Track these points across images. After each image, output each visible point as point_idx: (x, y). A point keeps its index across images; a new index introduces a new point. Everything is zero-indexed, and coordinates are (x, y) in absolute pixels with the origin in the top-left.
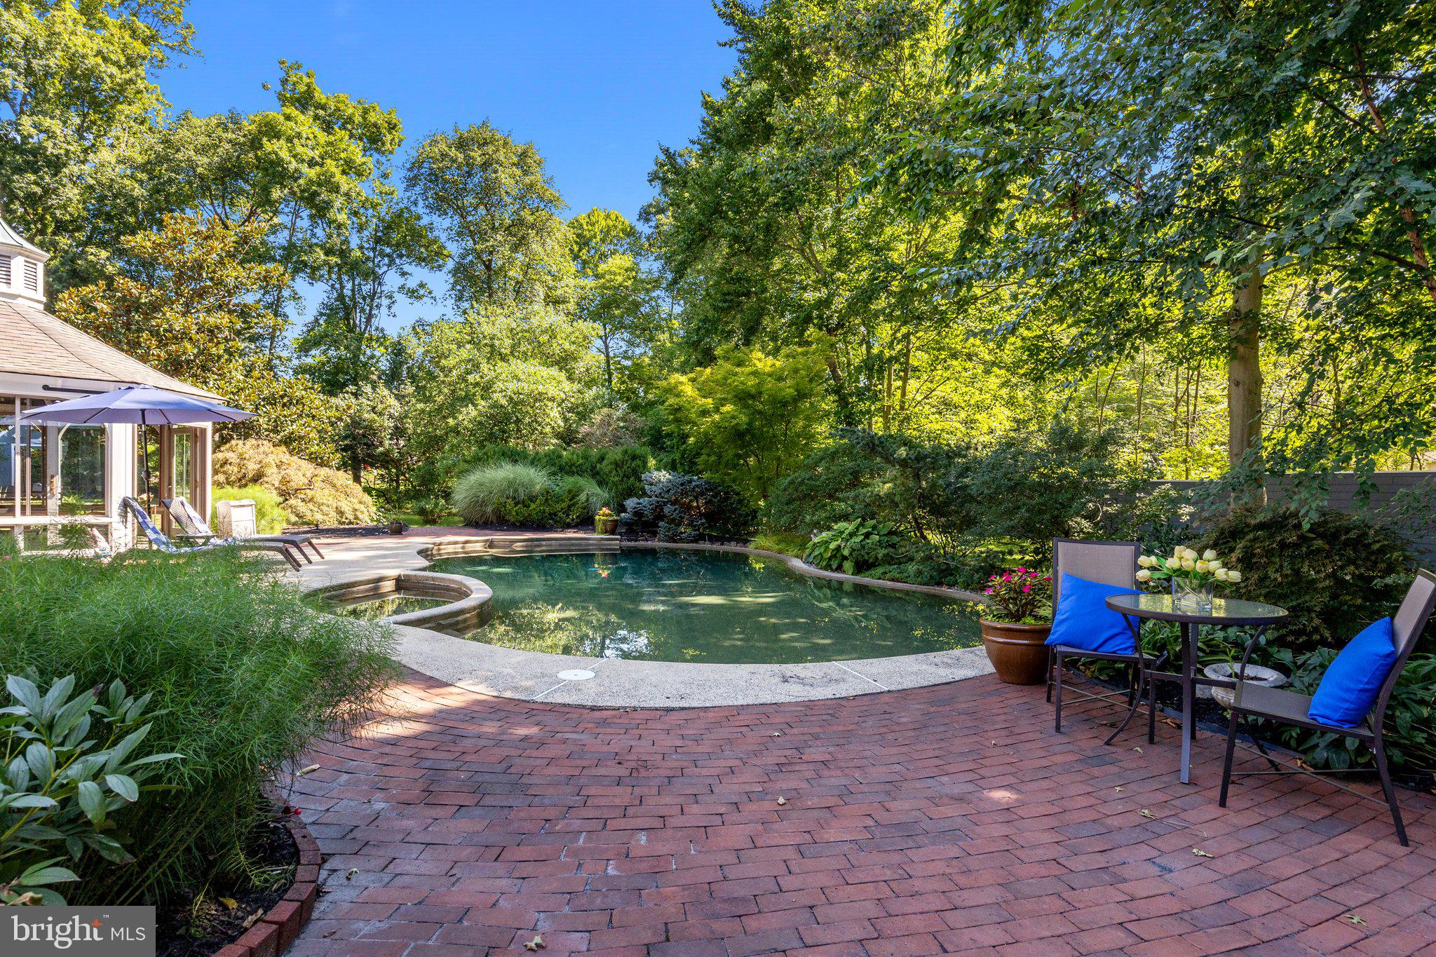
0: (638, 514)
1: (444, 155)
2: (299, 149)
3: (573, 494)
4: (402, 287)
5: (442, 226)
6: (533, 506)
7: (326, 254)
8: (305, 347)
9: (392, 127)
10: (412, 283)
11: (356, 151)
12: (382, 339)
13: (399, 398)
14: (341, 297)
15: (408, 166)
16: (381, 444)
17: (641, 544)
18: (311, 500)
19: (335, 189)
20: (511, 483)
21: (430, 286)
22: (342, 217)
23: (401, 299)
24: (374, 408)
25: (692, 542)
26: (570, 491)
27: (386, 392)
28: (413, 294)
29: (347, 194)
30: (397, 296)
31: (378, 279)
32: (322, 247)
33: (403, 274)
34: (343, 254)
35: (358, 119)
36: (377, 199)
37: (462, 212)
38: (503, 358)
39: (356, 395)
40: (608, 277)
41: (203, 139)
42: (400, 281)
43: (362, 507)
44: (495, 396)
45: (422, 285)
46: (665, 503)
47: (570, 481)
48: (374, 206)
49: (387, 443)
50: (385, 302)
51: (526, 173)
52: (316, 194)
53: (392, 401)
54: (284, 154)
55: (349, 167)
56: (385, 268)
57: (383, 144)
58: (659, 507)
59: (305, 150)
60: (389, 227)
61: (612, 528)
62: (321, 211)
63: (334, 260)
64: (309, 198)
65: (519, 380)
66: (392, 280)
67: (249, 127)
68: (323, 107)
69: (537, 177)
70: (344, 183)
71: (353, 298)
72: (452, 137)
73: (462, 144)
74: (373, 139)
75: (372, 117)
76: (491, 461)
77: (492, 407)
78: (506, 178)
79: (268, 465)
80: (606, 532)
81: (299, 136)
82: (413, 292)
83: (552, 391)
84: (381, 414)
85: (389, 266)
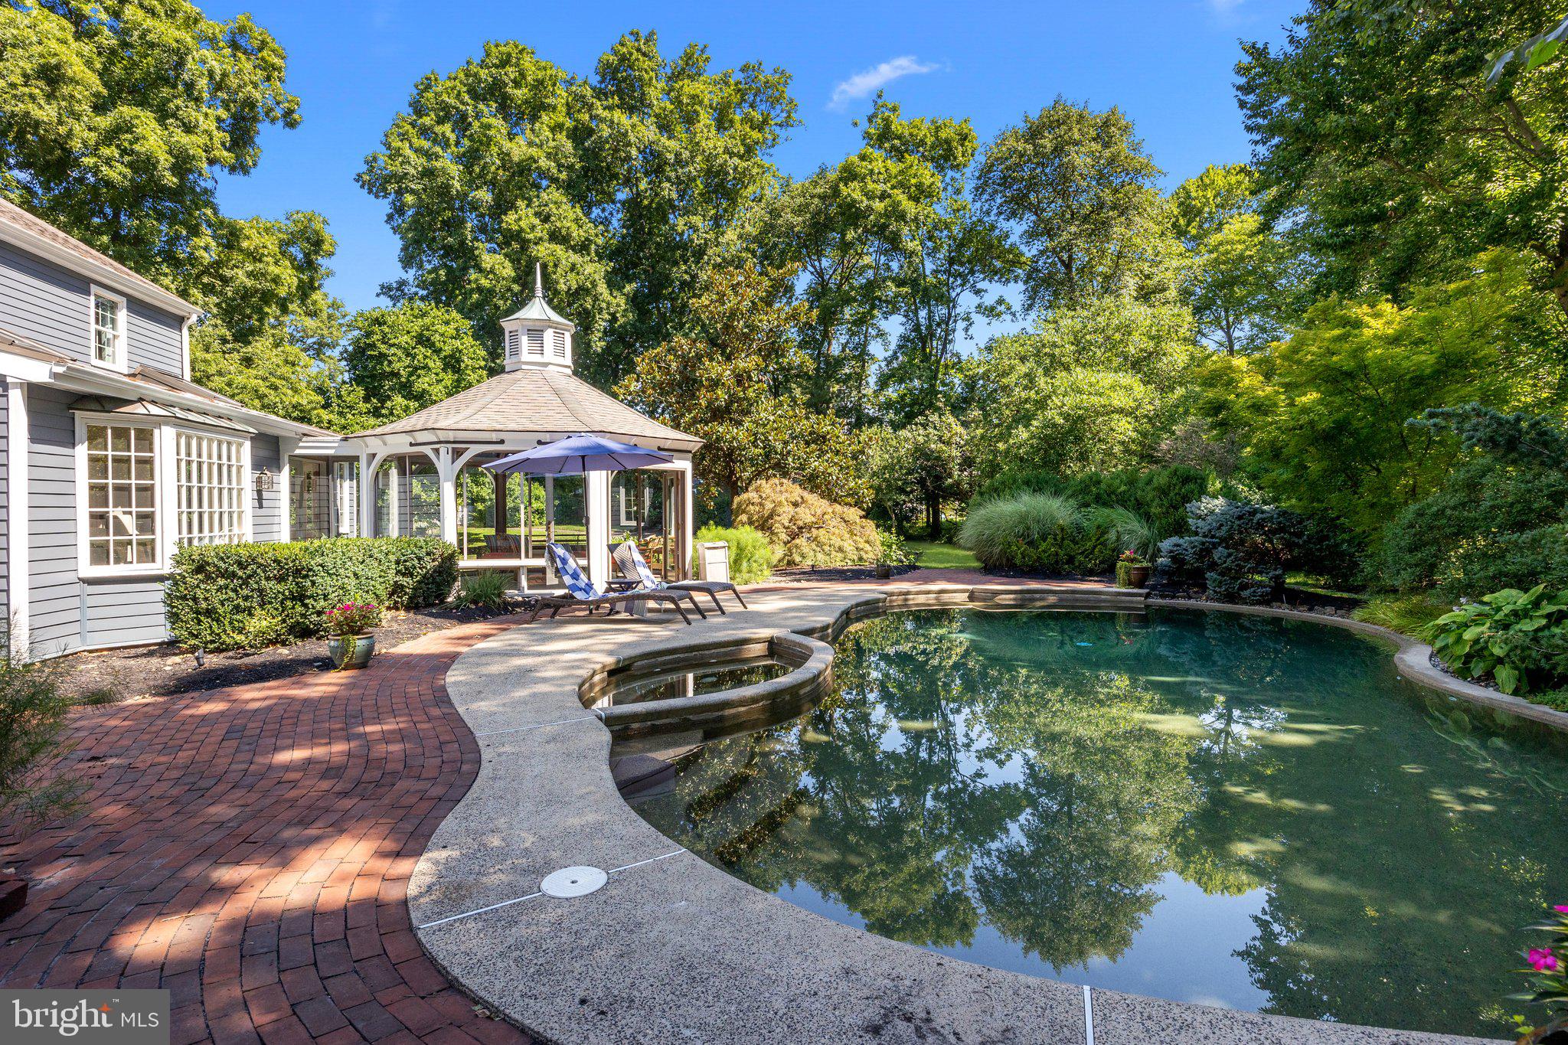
0: (1176, 558)
1: (1013, 151)
2: (871, 186)
3: (1102, 530)
4: (979, 306)
5: (1015, 230)
6: (1043, 546)
7: (898, 286)
8: (883, 382)
9: (964, 138)
10: (989, 300)
11: (926, 174)
12: (958, 365)
13: (965, 424)
14: (917, 328)
15: (977, 174)
16: (950, 476)
17: (1181, 602)
18: (815, 539)
19: (902, 217)
20: (1023, 518)
21: (1008, 299)
22: (912, 245)
23: (979, 319)
24: (940, 438)
25: (1259, 603)
26: (1099, 527)
27: (951, 419)
28: (990, 312)
29: (916, 219)
30: (975, 317)
31: (951, 303)
32: (893, 280)
33: (978, 292)
34: (914, 283)
35: (929, 140)
36: (948, 218)
37: (1037, 210)
38: (1067, 368)
39: (925, 426)
40: (1221, 249)
41: (799, 200)
42: (975, 300)
43: (867, 547)
44: (1049, 414)
45: (1001, 301)
46: (1215, 546)
47: (1100, 514)
48: (947, 226)
49: (956, 473)
50: (961, 325)
51: (1106, 145)
52: (884, 227)
53: (959, 429)
54: (857, 195)
55: (920, 194)
56: (958, 290)
57: (955, 158)
58: (1205, 552)
59: (875, 186)
60: (961, 245)
61: (1140, 579)
62: (894, 244)
63: (905, 290)
64: (881, 230)
65: (1080, 392)
66: (966, 301)
67: (832, 176)
68: (899, 138)
69: (1123, 147)
70: (909, 207)
71: (929, 327)
72: (1022, 127)
73: (1033, 134)
74: (944, 156)
75: (943, 135)
76: (1007, 491)
77: (1045, 427)
78: (1080, 159)
79: (780, 504)
80: (1130, 583)
81: (872, 172)
82: (992, 309)
83: (1119, 400)
84: (948, 443)
85: (962, 285)
